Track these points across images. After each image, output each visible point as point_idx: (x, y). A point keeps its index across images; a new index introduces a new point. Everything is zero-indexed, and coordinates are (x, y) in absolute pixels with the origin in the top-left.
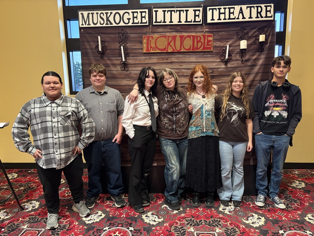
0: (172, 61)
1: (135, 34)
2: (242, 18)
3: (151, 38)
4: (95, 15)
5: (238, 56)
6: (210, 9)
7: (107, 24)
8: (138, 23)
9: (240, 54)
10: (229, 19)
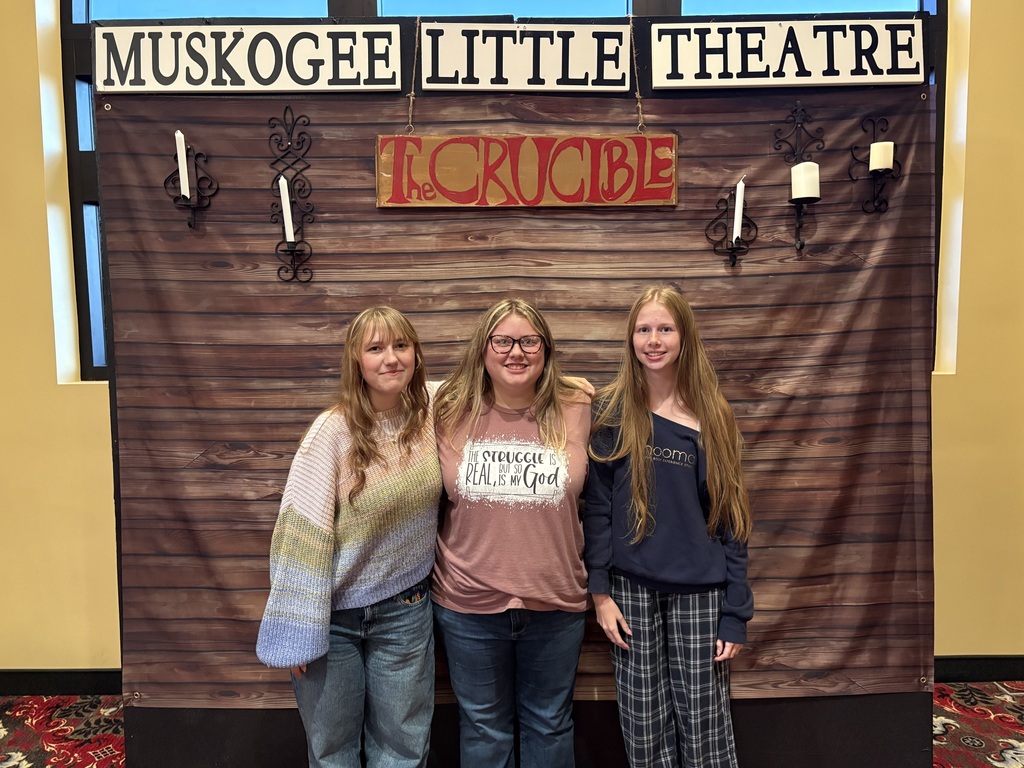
0: (503, 244)
1: (343, 129)
2: (798, 74)
3: (410, 147)
4: (166, 44)
5: (783, 229)
6: (661, 33)
7: (218, 81)
8: (356, 81)
9: (789, 222)
10: (745, 73)
